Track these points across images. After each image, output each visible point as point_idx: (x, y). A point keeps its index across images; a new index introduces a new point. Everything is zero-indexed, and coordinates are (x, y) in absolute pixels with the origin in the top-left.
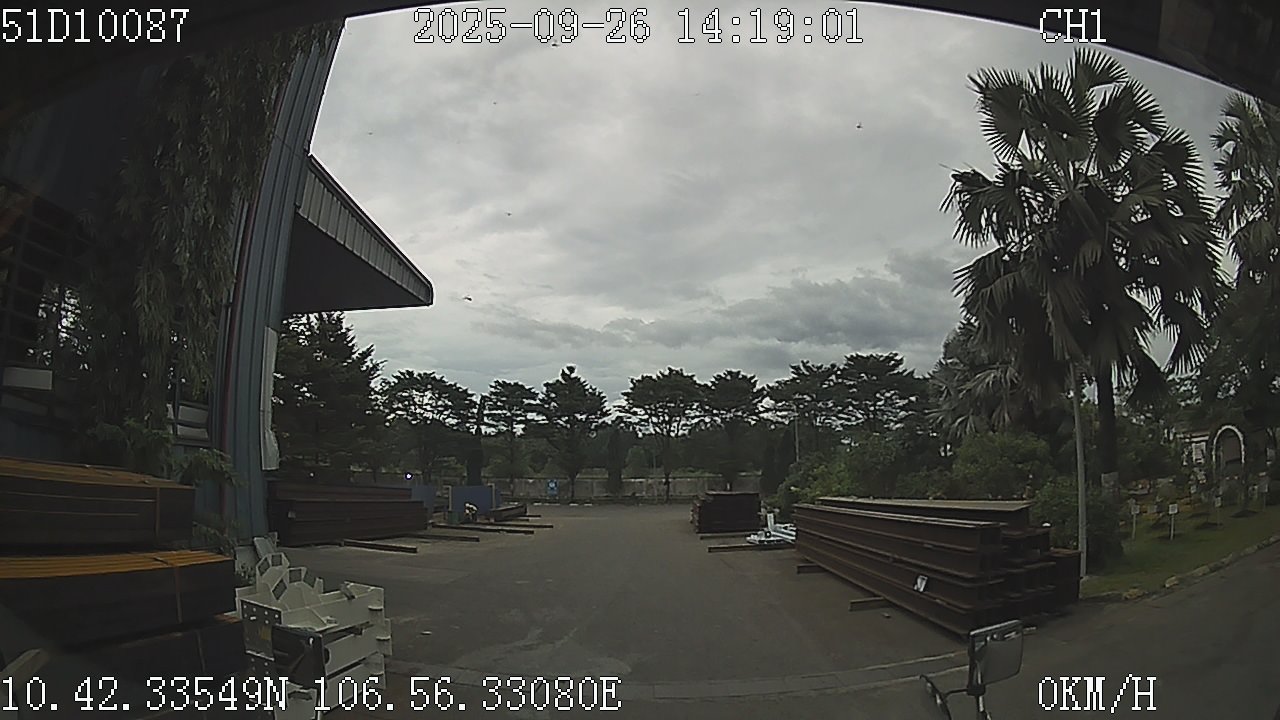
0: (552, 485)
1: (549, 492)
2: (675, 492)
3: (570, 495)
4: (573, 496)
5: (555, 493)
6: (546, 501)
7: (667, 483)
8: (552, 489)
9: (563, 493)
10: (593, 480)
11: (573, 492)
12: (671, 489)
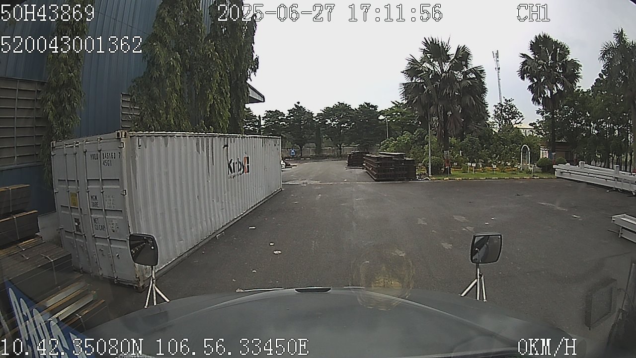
1: (292, 154)
2: (344, 151)
4: (301, 155)
5: (294, 154)
6: (290, 158)
7: (341, 149)
8: (293, 153)
9: (297, 154)
10: (309, 149)
11: (301, 154)
12: (342, 150)
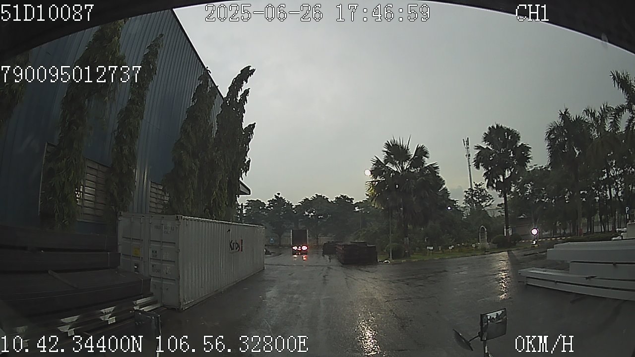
0: (272, 239)
1: (271, 242)
3: (279, 243)
5: (273, 242)
6: (269, 246)
8: (272, 241)
9: (276, 242)
10: (288, 238)
